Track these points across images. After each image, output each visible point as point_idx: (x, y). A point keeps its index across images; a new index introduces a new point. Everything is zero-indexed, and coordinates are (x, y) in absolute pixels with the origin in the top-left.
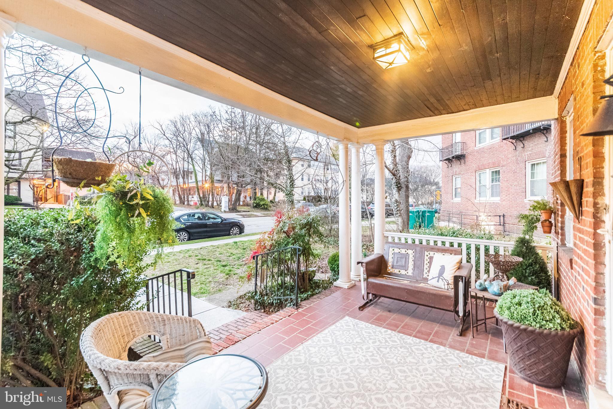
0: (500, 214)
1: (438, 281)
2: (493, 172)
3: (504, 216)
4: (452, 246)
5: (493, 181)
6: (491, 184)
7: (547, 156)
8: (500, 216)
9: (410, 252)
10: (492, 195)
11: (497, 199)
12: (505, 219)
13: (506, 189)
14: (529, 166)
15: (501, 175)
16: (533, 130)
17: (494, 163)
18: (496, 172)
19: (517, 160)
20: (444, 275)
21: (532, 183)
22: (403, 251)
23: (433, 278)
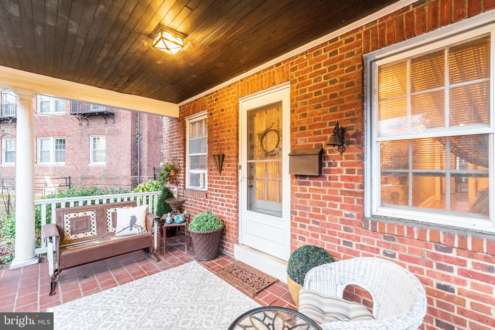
0: (66, 177)
1: (131, 230)
2: (57, 140)
3: (70, 178)
4: (101, 203)
5: (57, 148)
6: (55, 150)
7: (106, 133)
8: (66, 178)
9: (89, 213)
10: (57, 160)
11: (62, 164)
12: (71, 180)
13: (72, 156)
14: (91, 139)
15: (66, 144)
16: (98, 113)
17: (59, 132)
18: (61, 140)
19: (82, 133)
20: (137, 223)
21: (94, 152)
22: (81, 214)
23: (124, 229)
